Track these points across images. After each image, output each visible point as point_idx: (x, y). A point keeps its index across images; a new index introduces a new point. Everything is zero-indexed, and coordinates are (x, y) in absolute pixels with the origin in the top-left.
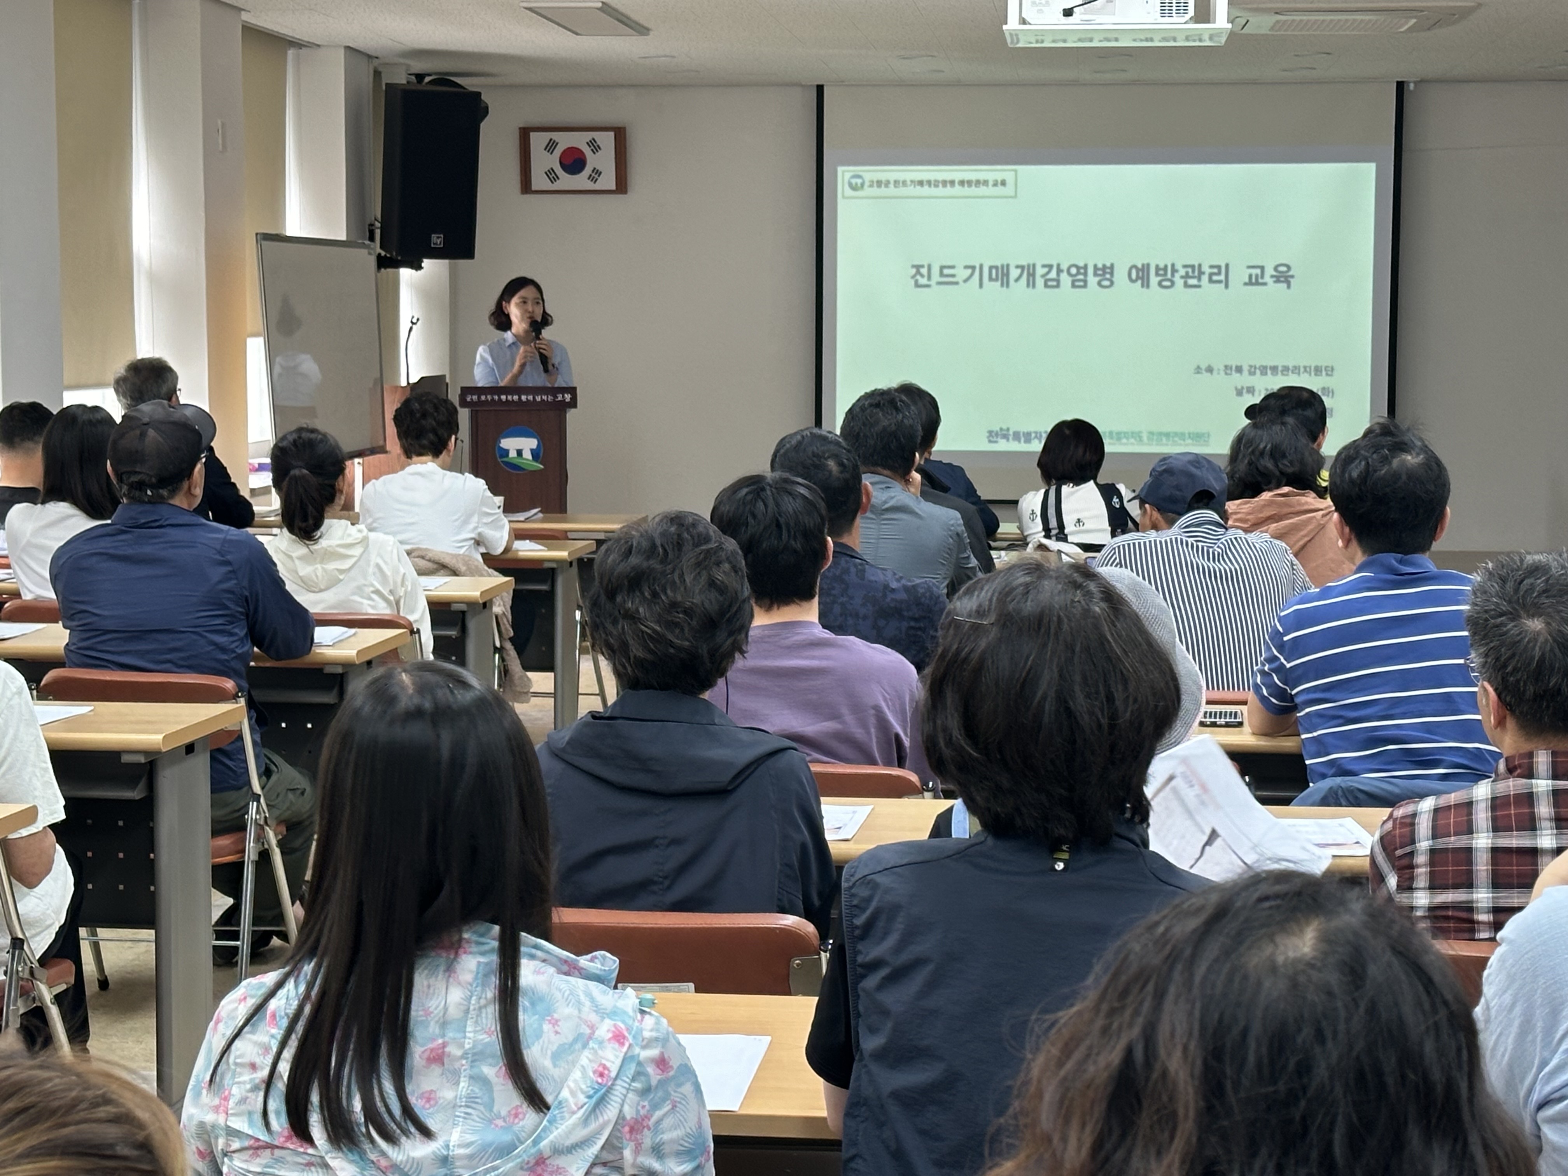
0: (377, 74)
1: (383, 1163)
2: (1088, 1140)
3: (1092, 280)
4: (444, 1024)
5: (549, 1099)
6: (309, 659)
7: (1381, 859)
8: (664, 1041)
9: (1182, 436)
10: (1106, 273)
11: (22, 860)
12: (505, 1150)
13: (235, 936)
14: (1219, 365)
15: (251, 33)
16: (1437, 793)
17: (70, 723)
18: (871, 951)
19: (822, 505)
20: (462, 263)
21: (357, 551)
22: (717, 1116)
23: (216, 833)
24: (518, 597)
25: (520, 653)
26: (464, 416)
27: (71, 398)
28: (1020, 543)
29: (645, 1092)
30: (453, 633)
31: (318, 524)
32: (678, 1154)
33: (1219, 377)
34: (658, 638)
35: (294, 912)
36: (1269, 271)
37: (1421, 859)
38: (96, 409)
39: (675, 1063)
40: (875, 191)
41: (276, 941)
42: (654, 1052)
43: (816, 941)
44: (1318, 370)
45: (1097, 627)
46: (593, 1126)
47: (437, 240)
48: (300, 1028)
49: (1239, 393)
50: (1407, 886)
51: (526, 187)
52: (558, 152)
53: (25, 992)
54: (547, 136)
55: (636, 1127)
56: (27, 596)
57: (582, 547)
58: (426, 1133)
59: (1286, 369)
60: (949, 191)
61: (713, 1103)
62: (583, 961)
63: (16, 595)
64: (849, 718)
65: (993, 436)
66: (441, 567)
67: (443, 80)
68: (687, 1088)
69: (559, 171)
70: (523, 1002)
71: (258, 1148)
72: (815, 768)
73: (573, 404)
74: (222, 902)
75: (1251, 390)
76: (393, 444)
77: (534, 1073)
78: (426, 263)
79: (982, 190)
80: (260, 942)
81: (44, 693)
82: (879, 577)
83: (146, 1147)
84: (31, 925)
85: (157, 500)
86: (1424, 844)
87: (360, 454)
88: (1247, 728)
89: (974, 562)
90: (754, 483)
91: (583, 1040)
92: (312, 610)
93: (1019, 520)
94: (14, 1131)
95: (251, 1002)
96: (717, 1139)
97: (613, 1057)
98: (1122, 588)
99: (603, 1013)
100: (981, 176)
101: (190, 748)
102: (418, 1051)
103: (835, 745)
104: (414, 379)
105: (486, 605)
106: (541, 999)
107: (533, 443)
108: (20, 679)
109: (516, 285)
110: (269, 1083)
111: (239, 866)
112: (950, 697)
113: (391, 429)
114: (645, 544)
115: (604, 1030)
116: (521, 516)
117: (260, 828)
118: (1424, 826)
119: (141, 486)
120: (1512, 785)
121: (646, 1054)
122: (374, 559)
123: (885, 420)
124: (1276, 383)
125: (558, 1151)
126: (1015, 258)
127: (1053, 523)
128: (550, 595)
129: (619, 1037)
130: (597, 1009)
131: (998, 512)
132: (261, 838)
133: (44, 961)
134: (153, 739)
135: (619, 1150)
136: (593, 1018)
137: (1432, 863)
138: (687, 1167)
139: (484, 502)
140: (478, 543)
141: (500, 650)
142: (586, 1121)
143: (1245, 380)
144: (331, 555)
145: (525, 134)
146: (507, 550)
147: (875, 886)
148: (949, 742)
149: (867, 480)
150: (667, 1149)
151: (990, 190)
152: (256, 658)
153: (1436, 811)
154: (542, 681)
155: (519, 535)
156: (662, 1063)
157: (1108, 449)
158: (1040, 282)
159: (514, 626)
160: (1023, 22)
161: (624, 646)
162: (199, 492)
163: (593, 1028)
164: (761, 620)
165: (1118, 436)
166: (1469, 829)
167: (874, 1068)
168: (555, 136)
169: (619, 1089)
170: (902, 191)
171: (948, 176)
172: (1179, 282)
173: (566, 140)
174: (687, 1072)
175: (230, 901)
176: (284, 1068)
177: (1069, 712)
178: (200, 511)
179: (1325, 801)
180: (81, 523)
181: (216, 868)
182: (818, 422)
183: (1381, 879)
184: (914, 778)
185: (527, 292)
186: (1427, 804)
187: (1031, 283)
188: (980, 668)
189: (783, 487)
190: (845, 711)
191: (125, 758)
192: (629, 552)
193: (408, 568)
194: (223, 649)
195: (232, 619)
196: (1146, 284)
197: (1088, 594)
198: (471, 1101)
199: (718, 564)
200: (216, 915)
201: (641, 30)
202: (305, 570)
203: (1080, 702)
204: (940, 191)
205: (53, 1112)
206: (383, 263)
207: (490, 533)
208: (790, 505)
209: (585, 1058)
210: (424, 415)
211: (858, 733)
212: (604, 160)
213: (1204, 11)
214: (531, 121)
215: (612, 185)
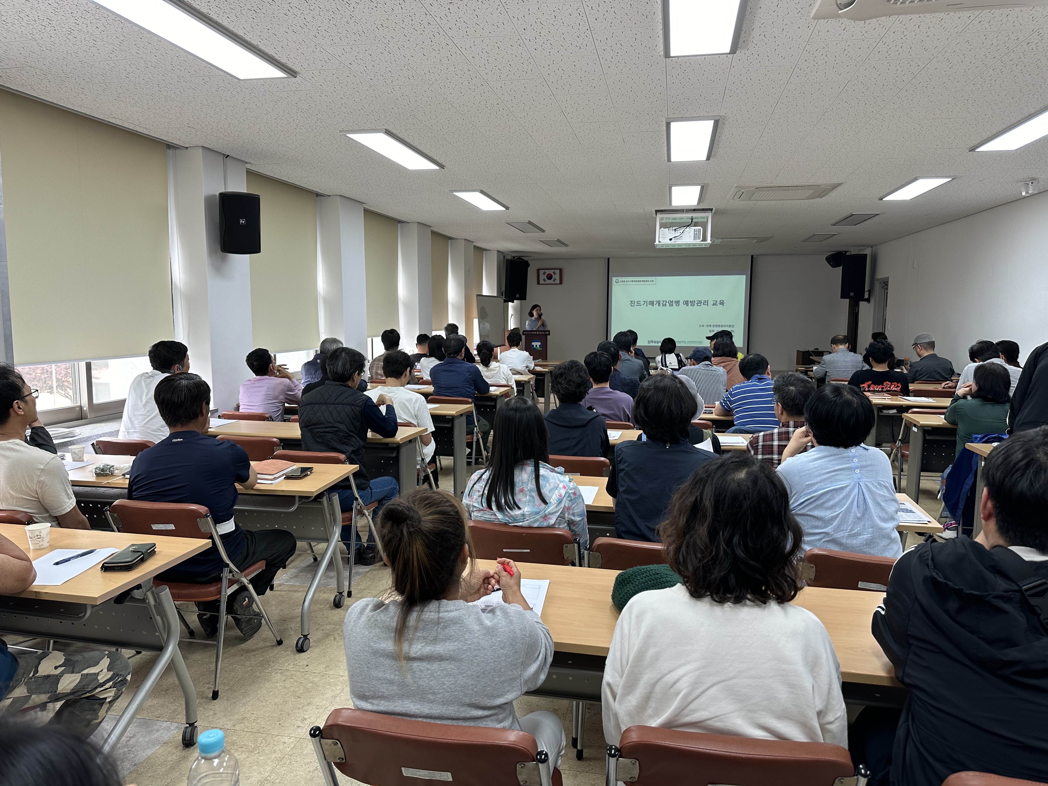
0: (504, 257)
1: (509, 515)
2: (685, 520)
3: (674, 304)
4: (522, 483)
5: (548, 502)
6: (488, 394)
7: (749, 447)
8: (575, 488)
9: (696, 342)
10: (678, 303)
11: (425, 440)
12: (537, 513)
13: (471, 458)
14: (705, 325)
15: (475, 247)
16: (764, 431)
17: (434, 409)
18: (621, 466)
19: (611, 359)
20: (523, 301)
21: (498, 369)
22: (587, 506)
23: (467, 435)
24: (536, 379)
25: (536, 393)
26: (523, 337)
27: (434, 333)
28: (656, 368)
29: (571, 500)
30: (521, 388)
31: (489, 363)
32: (578, 515)
33: (705, 328)
34: (566, 388)
35: (484, 453)
36: (718, 302)
37: (760, 447)
38: (440, 336)
39: (578, 494)
40: (622, 283)
41: (480, 460)
42: (573, 491)
43: (609, 464)
44: (730, 326)
45: (678, 389)
46: (558, 508)
47: (518, 296)
48: (489, 482)
49: (710, 331)
50: (756, 453)
51: (538, 283)
52: (546, 274)
53: (425, 471)
54: (543, 271)
55: (569, 509)
56: (424, 379)
57: (551, 368)
58: (519, 508)
59: (722, 326)
60: (639, 283)
61: (587, 502)
62: (556, 469)
63: (422, 378)
64: (616, 410)
65: (649, 342)
66: (518, 373)
67: (519, 258)
68: (581, 500)
69: (546, 279)
70: (541, 479)
71: (480, 510)
72: (607, 422)
73: (549, 334)
74: (468, 450)
75: (713, 331)
76: (507, 344)
77: (544, 495)
78: (515, 301)
79: (647, 283)
80: (477, 459)
81: (429, 402)
82: (623, 376)
83: (457, 512)
84: (426, 455)
85: (454, 357)
86: (761, 444)
87: (499, 346)
88: (714, 414)
89: (646, 373)
90: (594, 353)
91: (556, 488)
92: (489, 383)
93: (655, 362)
94: (427, 508)
95: (478, 476)
96: (587, 511)
97: (563, 492)
98: (683, 380)
99: (561, 482)
100: (647, 279)
101: (461, 415)
102: (517, 489)
103: (612, 417)
104: (512, 328)
105: (529, 382)
106: (546, 478)
107: (540, 344)
108: (424, 398)
109: (535, 307)
110: (482, 495)
111: (472, 443)
112: (641, 405)
113: (506, 341)
114: (564, 367)
115: (561, 485)
116: (537, 361)
117: (477, 433)
118: (761, 439)
119: (450, 354)
120: (784, 429)
121: (571, 491)
122: (502, 370)
123: (624, 339)
124: (720, 329)
125: (550, 514)
126: (655, 299)
127: (664, 364)
128: (544, 380)
129: (564, 487)
130: (559, 480)
131: (650, 360)
132: (477, 436)
133: (429, 463)
134: (453, 413)
135: (564, 514)
136: (558, 482)
137: (763, 448)
138: (580, 519)
139: (528, 358)
140: (527, 367)
141: (532, 393)
142: (556, 507)
143: (712, 328)
144: (493, 370)
145: (538, 270)
146: (534, 369)
147: (623, 451)
148: (641, 416)
149: (620, 353)
150: (575, 514)
151: (650, 283)
152: (476, 394)
153: (764, 435)
154: (542, 400)
155: (536, 365)
156: (574, 494)
157: (677, 345)
158: (661, 305)
159: (535, 387)
160: (659, 242)
161: (559, 391)
162: (463, 355)
163: (558, 485)
164: (595, 386)
165: (680, 342)
166: (773, 440)
167: (622, 494)
168: (545, 271)
169: (564, 499)
170: (628, 283)
171: (639, 280)
172: (696, 305)
173: (548, 272)
174: (581, 496)
175: (470, 450)
176: (486, 492)
177: (670, 410)
178: (463, 360)
179: (733, 432)
180: (437, 362)
181: (467, 443)
182: (607, 339)
183: (750, 452)
184: (632, 425)
185: (538, 308)
186: (762, 434)
187: (659, 305)
188: (648, 400)
189: (601, 355)
190: (615, 409)
191: (447, 417)
192: (560, 369)
193: (510, 372)
194: (469, 392)
195: (471, 385)
196: (688, 305)
197: (676, 382)
198: (529, 501)
199: (581, 371)
200: (467, 453)
201: (567, 245)
202: (486, 374)
203: (673, 408)
204: (637, 283)
205: (436, 504)
206: (505, 301)
207: (530, 365)
208: (603, 359)
209: (556, 492)
210: (514, 337)
211: (618, 413)
212: (557, 277)
213: (704, 239)
214: (540, 267)
215: (559, 282)
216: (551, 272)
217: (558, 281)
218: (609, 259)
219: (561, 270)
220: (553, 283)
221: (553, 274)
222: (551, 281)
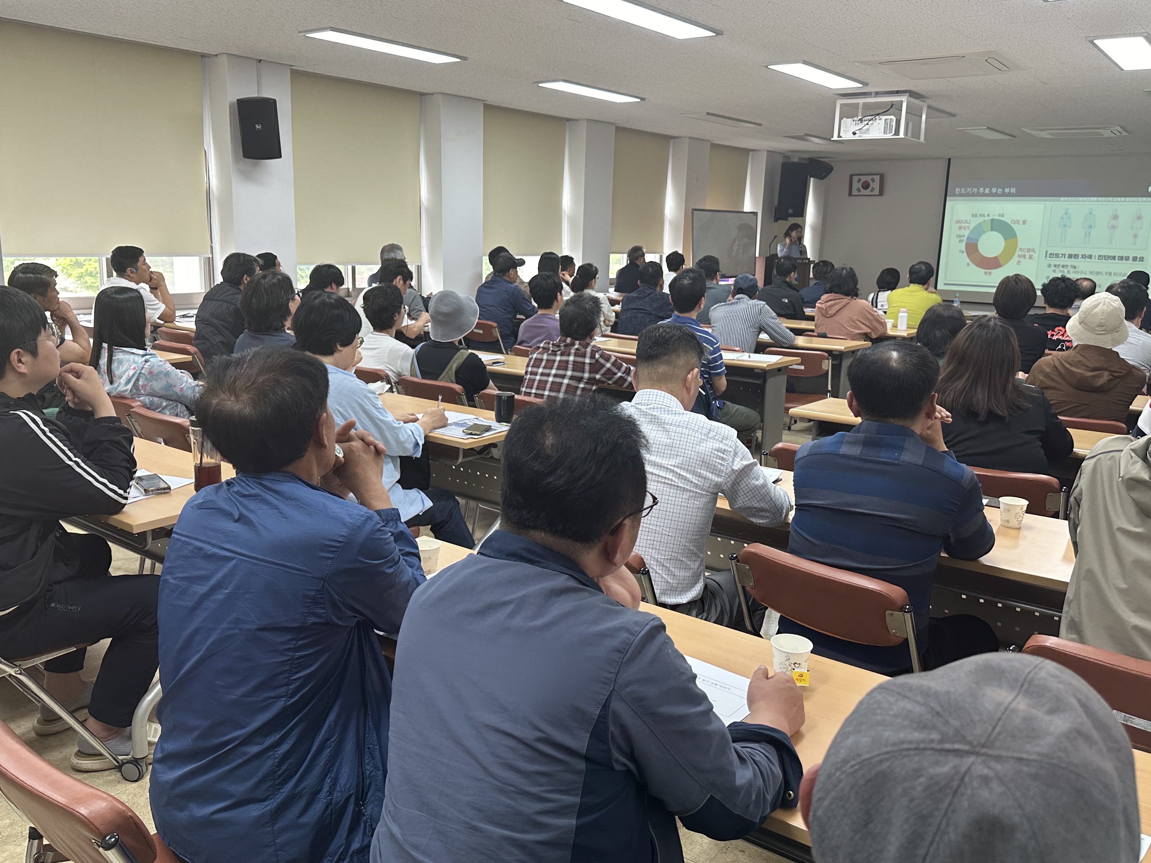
0: (779, 159)
47: (791, 211)
51: (850, 194)
52: (861, 182)
54: (858, 177)
69: (861, 189)
145: (851, 176)
160: (839, 137)
168: (861, 177)
173: (864, 179)
212: (876, 185)
213: (897, 132)
214: (852, 173)
215: (878, 193)
216: (868, 178)
217: (876, 192)
218: (949, 160)
219: (882, 177)
220: (871, 193)
221: (870, 182)
222: (868, 192)
